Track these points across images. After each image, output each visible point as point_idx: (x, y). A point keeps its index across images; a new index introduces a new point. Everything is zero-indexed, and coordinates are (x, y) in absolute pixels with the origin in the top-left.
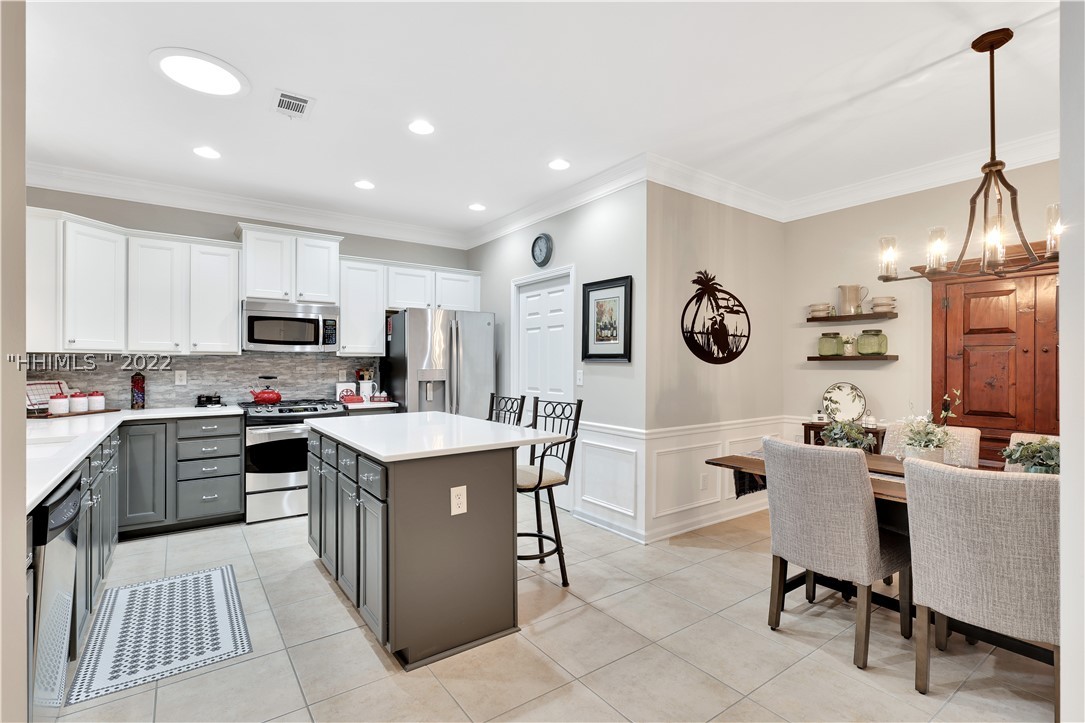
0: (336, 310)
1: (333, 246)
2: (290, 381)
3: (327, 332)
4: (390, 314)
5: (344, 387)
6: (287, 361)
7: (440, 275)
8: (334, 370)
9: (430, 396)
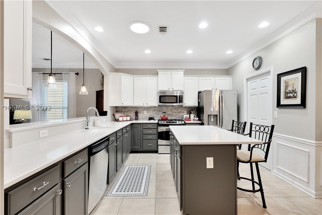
0: (183, 92)
1: (182, 73)
2: (171, 114)
3: (180, 99)
4: (199, 92)
5: (186, 116)
6: (170, 108)
7: (216, 78)
8: (183, 111)
9: (212, 120)
